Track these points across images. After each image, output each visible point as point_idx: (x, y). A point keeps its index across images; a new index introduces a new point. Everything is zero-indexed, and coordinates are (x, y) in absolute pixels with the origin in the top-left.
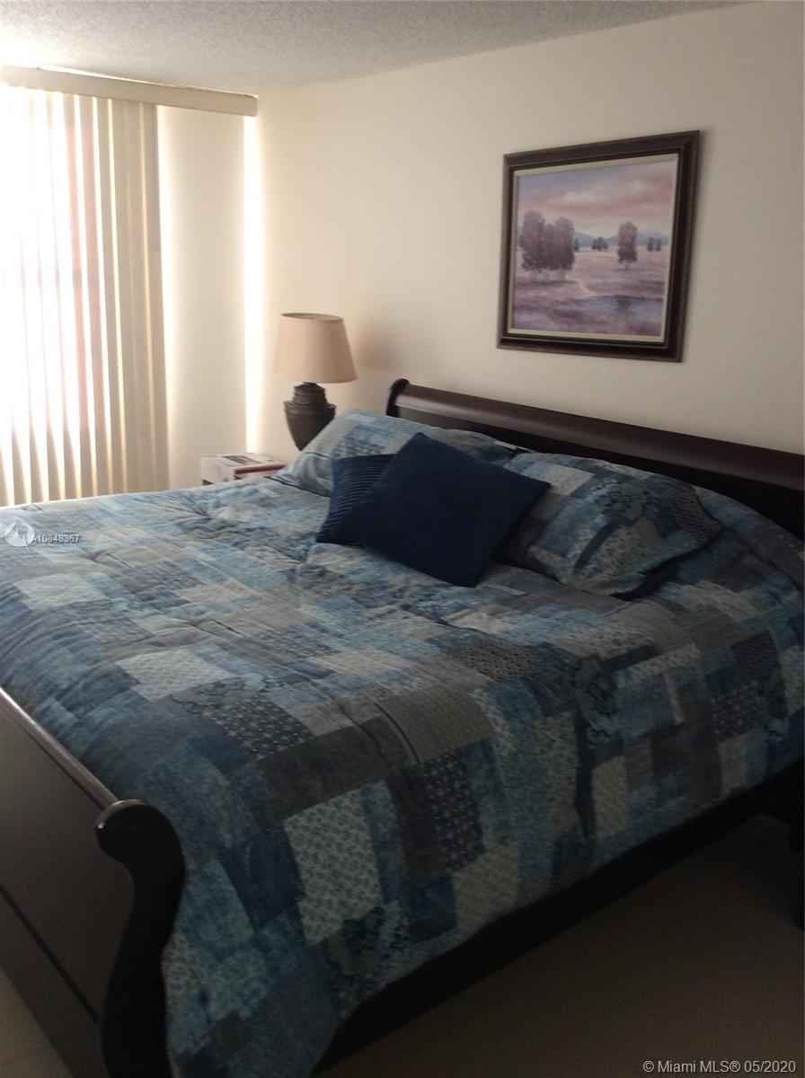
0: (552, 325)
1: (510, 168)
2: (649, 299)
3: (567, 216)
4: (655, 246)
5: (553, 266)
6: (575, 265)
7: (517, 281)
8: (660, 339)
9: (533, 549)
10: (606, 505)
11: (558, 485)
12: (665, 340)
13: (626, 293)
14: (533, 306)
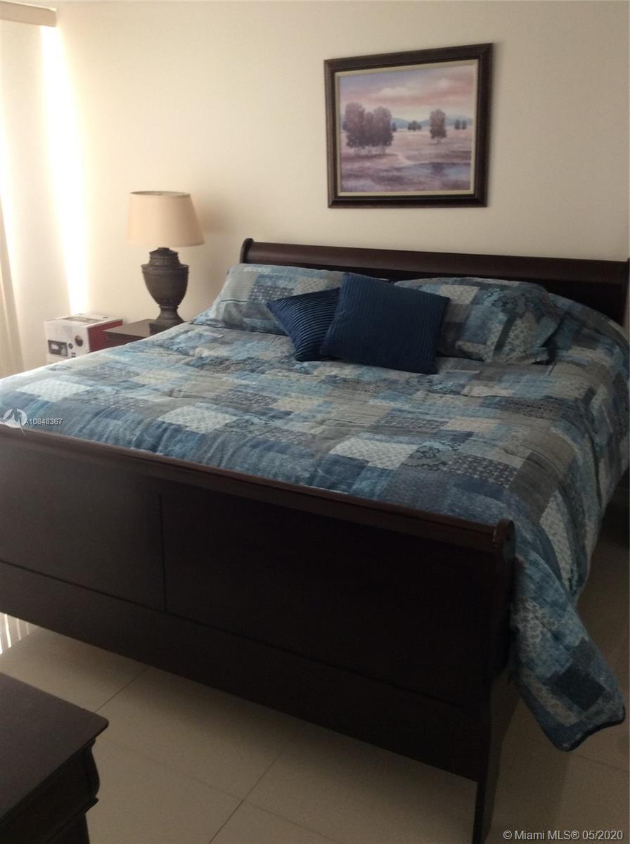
0: (378, 187)
1: (332, 70)
2: (459, 164)
3: (384, 106)
4: (461, 126)
5: (374, 143)
6: (394, 142)
7: (343, 155)
8: (471, 191)
9: (460, 343)
10: (501, 306)
11: (456, 298)
12: (475, 192)
13: (439, 161)
14: (360, 174)
